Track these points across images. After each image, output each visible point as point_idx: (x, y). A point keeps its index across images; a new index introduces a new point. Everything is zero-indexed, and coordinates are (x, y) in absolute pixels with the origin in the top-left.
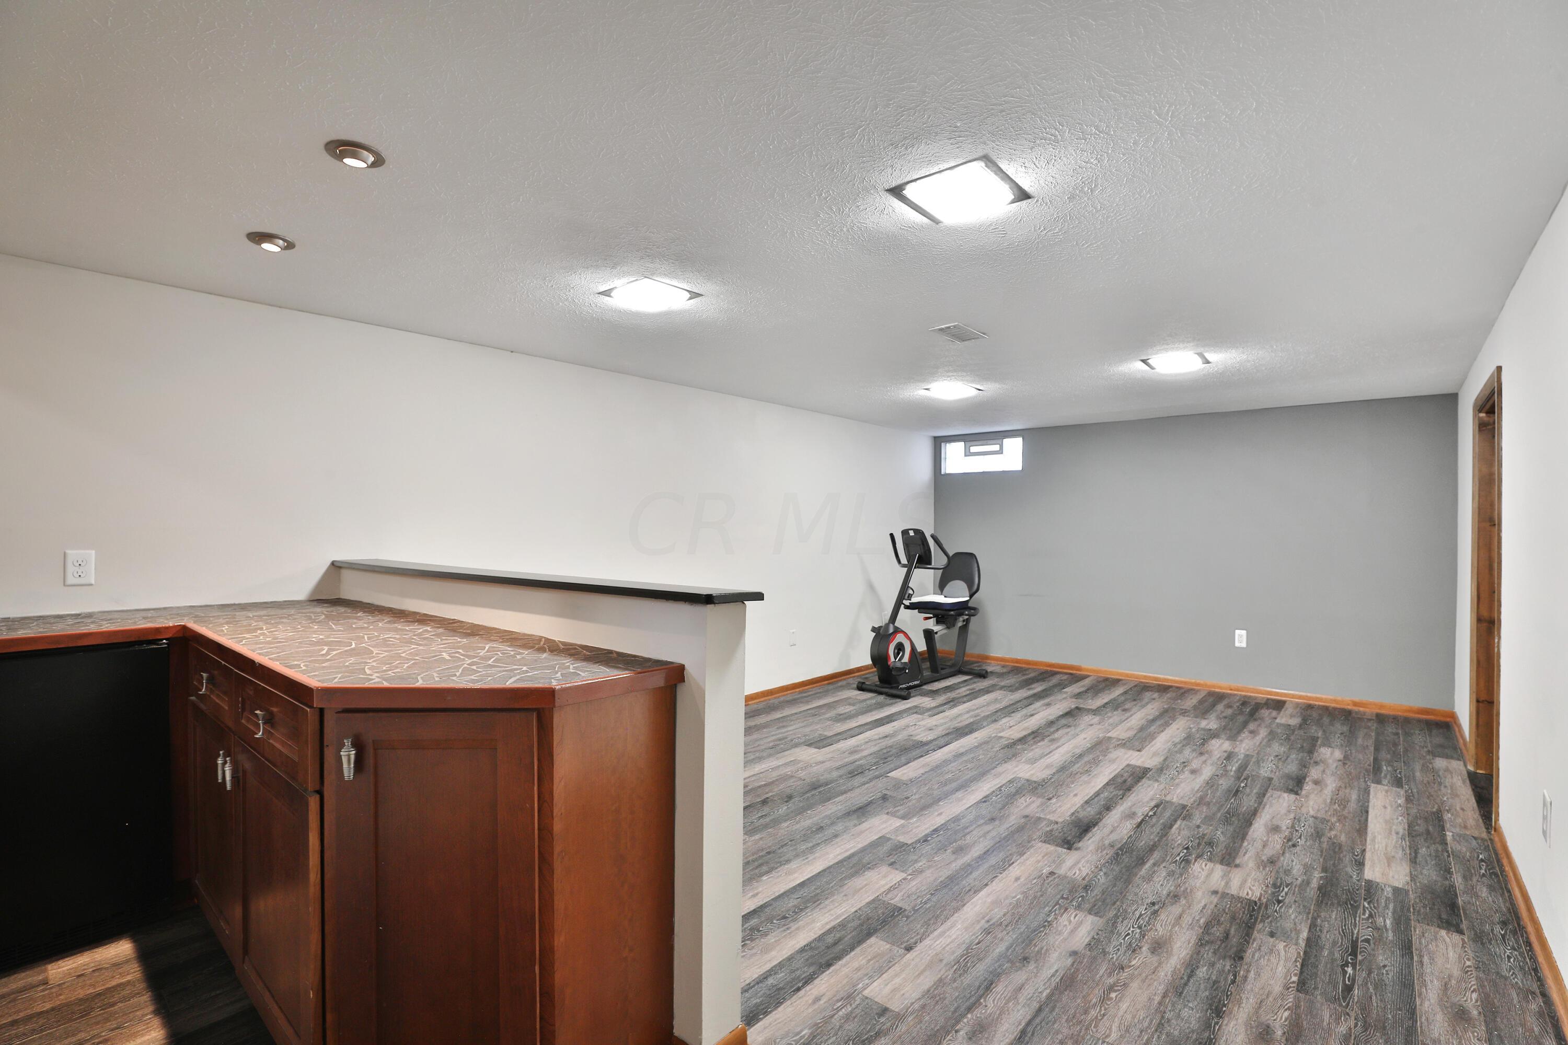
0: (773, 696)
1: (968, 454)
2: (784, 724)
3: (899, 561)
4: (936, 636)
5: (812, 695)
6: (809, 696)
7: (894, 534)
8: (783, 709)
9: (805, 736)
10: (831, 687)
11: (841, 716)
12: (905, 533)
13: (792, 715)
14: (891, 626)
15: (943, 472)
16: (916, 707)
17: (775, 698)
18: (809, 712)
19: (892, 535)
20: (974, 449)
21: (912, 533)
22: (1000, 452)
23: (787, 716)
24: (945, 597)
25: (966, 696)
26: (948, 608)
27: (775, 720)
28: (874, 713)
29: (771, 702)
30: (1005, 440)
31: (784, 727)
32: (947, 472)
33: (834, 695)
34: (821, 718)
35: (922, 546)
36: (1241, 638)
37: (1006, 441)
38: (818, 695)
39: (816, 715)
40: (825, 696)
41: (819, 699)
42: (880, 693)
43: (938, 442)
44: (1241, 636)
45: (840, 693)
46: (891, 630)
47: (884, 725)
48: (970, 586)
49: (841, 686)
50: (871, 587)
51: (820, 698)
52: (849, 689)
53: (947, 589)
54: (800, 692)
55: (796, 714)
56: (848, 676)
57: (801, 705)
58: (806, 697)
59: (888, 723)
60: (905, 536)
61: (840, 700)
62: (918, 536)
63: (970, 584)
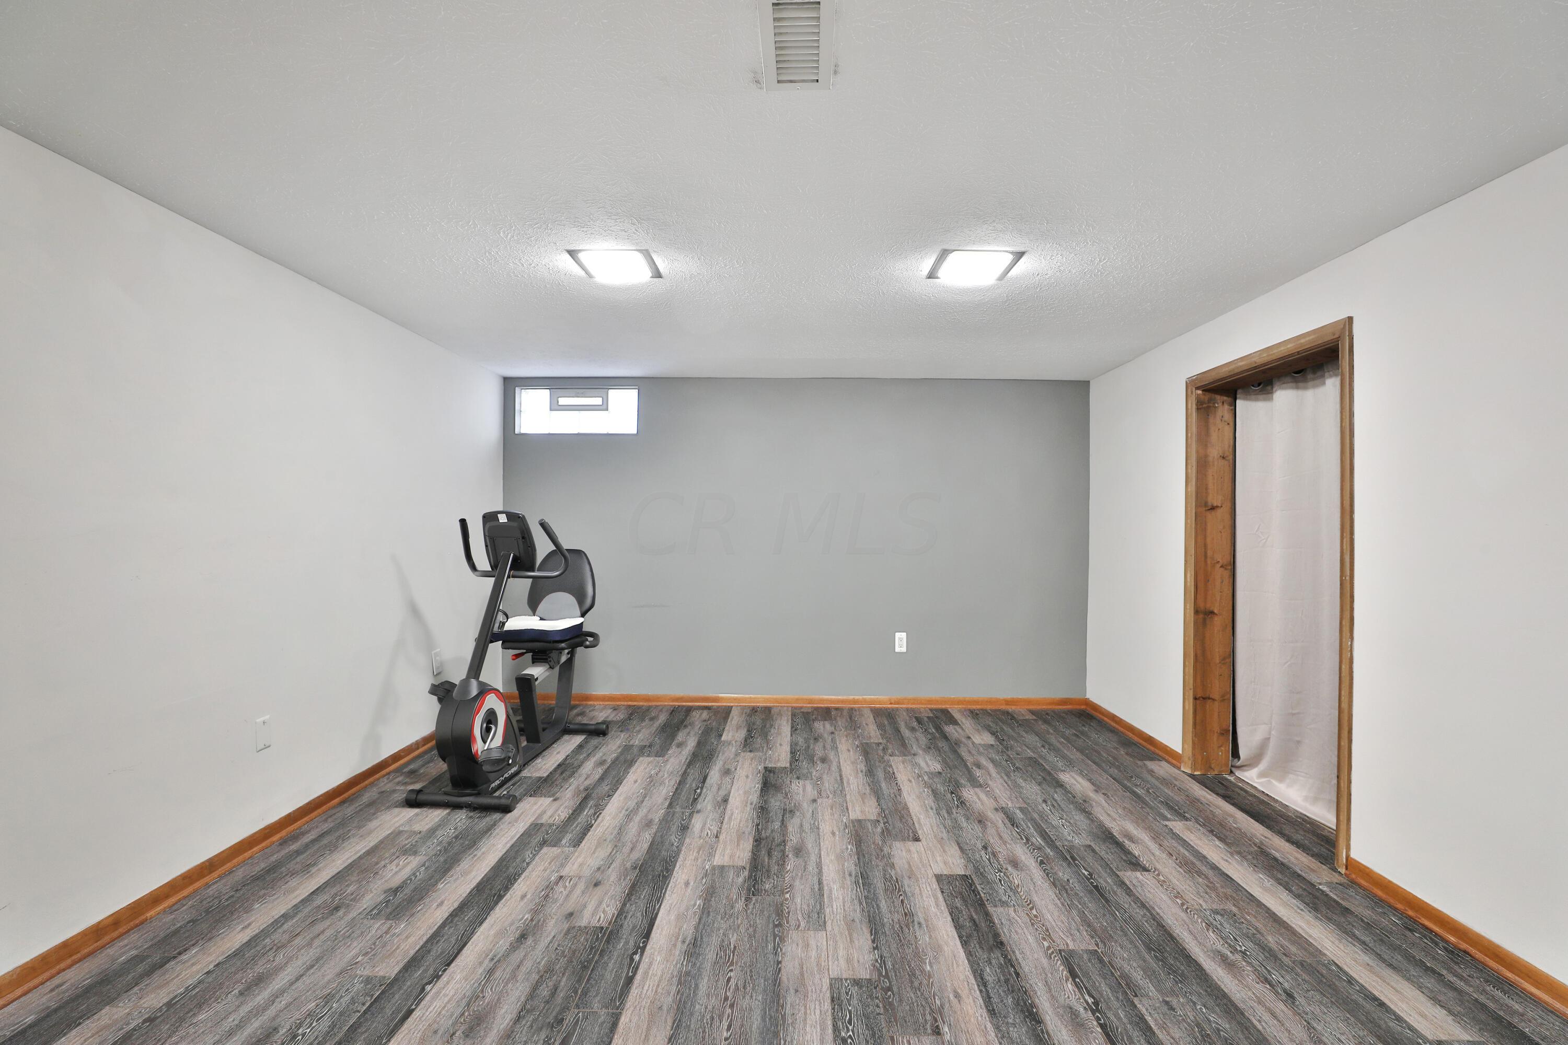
0: (215, 874)
1: (555, 407)
2: (259, 969)
3: (473, 567)
4: (537, 683)
5: (313, 841)
6: (307, 846)
7: (467, 521)
8: (248, 910)
9: (328, 998)
10: (349, 810)
11: (400, 896)
12: (489, 518)
13: (277, 924)
14: (474, 683)
15: (517, 431)
16: (535, 827)
17: (221, 877)
18: (319, 901)
19: (463, 522)
20: (563, 401)
21: (503, 519)
22: (604, 407)
23: (264, 933)
24: (541, 619)
25: (602, 779)
26: (558, 639)
27: (229, 958)
28: (465, 864)
29: (210, 891)
30: (611, 392)
31: (260, 980)
32: (522, 432)
33: (362, 831)
34: (353, 914)
35: (520, 541)
36: (901, 641)
37: (613, 394)
38: (325, 841)
39: (337, 908)
40: (344, 838)
41: (331, 852)
42: (457, 806)
43: (510, 385)
44: (901, 639)
45: (373, 824)
46: (474, 692)
47: (500, 897)
48: (580, 598)
49: (371, 804)
50: (414, 611)
51: (333, 848)
52: (389, 808)
53: (544, 606)
54: (284, 842)
55: (285, 917)
56: (377, 776)
57: (293, 883)
58: (298, 853)
59: (507, 889)
60: (488, 526)
61: (381, 842)
62: (515, 524)
63: (580, 596)
